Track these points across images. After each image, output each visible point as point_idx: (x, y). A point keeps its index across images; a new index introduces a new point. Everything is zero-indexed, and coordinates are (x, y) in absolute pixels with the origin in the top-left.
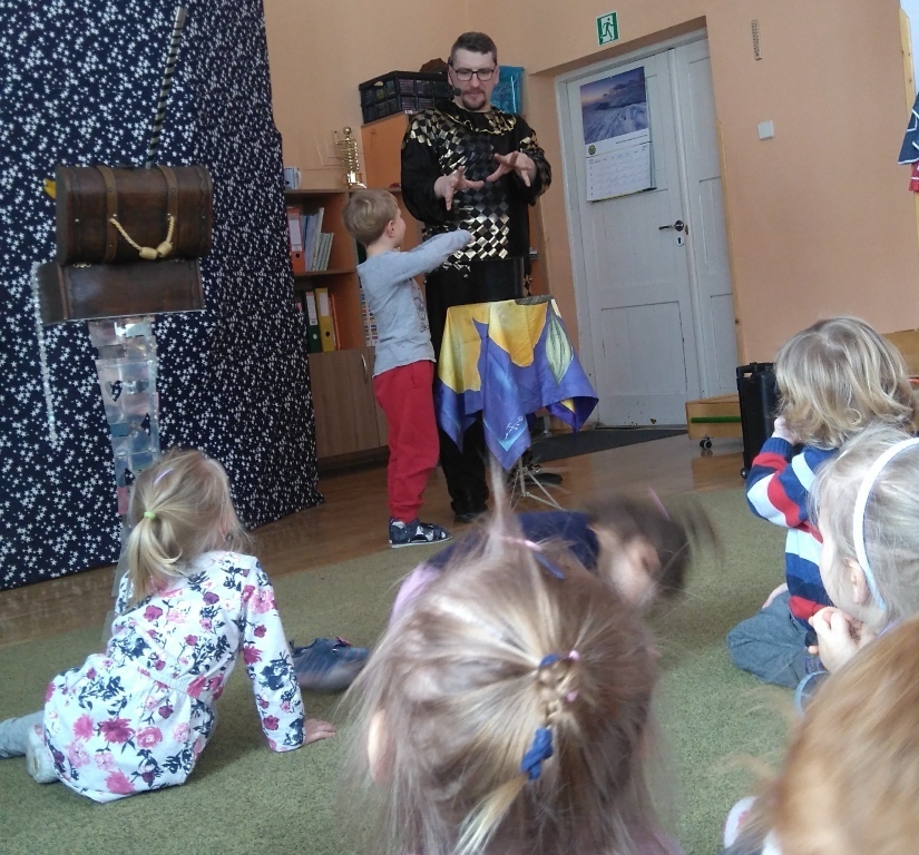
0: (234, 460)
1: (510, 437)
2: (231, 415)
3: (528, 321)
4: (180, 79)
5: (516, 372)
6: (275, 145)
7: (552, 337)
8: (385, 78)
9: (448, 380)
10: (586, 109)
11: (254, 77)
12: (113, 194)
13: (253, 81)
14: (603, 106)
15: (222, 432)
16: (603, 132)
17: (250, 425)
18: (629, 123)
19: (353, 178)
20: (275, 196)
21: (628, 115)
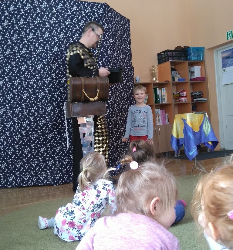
0: (118, 155)
1: (192, 151)
2: (117, 143)
3: (198, 119)
4: (107, 54)
5: (194, 133)
6: (132, 71)
7: (205, 123)
8: (164, 52)
9: (175, 135)
10: (223, 59)
11: (127, 53)
12: (83, 85)
13: (127, 54)
14: (228, 57)
15: (115, 147)
16: (228, 65)
17: (122, 146)
19: (154, 79)
20: (132, 84)
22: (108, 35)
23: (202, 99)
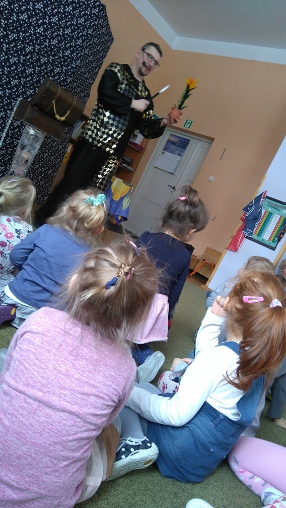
4: (76, 63)
6: (87, 97)
7: (127, 198)
10: (169, 141)
11: (93, 74)
12: (58, 95)
14: (173, 143)
16: (169, 150)
18: (177, 152)
21: (178, 150)
22: (87, 43)
23: (130, 168)
